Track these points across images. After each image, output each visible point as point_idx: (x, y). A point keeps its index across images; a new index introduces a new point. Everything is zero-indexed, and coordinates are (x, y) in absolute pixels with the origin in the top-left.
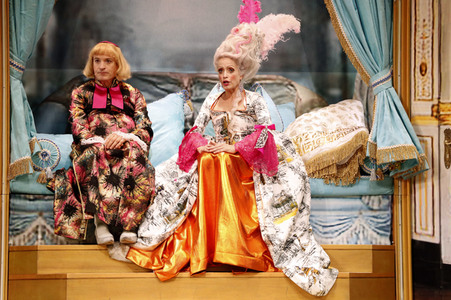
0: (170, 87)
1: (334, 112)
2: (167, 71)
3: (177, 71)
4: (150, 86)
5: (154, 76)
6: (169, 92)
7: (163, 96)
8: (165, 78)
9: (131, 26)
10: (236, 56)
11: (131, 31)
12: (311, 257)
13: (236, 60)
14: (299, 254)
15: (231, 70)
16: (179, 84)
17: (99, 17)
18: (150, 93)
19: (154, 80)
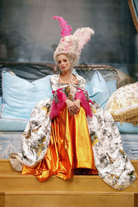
0: (47, 71)
2: (45, 62)
3: (51, 62)
4: (35, 71)
5: (37, 65)
6: (47, 74)
7: (43, 77)
8: (44, 66)
9: (25, 37)
10: (66, 52)
11: (25, 39)
13: (67, 55)
14: (109, 166)
15: (65, 61)
16: (52, 69)
17: (7, 31)
18: (36, 74)
19: (38, 67)
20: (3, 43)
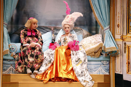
0: (48, 30)
1: (93, 37)
2: (47, 26)
3: (50, 26)
4: (42, 30)
5: (43, 27)
6: (48, 31)
7: (46, 33)
8: (47, 28)
9: (37, 13)
11: (37, 14)
12: (87, 78)
14: (83, 76)
16: (50, 29)
17: (28, 10)
18: (42, 32)
19: (44, 28)
20: (26, 16)
